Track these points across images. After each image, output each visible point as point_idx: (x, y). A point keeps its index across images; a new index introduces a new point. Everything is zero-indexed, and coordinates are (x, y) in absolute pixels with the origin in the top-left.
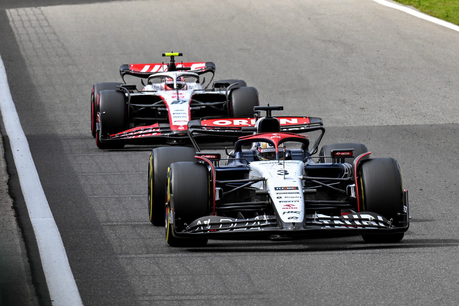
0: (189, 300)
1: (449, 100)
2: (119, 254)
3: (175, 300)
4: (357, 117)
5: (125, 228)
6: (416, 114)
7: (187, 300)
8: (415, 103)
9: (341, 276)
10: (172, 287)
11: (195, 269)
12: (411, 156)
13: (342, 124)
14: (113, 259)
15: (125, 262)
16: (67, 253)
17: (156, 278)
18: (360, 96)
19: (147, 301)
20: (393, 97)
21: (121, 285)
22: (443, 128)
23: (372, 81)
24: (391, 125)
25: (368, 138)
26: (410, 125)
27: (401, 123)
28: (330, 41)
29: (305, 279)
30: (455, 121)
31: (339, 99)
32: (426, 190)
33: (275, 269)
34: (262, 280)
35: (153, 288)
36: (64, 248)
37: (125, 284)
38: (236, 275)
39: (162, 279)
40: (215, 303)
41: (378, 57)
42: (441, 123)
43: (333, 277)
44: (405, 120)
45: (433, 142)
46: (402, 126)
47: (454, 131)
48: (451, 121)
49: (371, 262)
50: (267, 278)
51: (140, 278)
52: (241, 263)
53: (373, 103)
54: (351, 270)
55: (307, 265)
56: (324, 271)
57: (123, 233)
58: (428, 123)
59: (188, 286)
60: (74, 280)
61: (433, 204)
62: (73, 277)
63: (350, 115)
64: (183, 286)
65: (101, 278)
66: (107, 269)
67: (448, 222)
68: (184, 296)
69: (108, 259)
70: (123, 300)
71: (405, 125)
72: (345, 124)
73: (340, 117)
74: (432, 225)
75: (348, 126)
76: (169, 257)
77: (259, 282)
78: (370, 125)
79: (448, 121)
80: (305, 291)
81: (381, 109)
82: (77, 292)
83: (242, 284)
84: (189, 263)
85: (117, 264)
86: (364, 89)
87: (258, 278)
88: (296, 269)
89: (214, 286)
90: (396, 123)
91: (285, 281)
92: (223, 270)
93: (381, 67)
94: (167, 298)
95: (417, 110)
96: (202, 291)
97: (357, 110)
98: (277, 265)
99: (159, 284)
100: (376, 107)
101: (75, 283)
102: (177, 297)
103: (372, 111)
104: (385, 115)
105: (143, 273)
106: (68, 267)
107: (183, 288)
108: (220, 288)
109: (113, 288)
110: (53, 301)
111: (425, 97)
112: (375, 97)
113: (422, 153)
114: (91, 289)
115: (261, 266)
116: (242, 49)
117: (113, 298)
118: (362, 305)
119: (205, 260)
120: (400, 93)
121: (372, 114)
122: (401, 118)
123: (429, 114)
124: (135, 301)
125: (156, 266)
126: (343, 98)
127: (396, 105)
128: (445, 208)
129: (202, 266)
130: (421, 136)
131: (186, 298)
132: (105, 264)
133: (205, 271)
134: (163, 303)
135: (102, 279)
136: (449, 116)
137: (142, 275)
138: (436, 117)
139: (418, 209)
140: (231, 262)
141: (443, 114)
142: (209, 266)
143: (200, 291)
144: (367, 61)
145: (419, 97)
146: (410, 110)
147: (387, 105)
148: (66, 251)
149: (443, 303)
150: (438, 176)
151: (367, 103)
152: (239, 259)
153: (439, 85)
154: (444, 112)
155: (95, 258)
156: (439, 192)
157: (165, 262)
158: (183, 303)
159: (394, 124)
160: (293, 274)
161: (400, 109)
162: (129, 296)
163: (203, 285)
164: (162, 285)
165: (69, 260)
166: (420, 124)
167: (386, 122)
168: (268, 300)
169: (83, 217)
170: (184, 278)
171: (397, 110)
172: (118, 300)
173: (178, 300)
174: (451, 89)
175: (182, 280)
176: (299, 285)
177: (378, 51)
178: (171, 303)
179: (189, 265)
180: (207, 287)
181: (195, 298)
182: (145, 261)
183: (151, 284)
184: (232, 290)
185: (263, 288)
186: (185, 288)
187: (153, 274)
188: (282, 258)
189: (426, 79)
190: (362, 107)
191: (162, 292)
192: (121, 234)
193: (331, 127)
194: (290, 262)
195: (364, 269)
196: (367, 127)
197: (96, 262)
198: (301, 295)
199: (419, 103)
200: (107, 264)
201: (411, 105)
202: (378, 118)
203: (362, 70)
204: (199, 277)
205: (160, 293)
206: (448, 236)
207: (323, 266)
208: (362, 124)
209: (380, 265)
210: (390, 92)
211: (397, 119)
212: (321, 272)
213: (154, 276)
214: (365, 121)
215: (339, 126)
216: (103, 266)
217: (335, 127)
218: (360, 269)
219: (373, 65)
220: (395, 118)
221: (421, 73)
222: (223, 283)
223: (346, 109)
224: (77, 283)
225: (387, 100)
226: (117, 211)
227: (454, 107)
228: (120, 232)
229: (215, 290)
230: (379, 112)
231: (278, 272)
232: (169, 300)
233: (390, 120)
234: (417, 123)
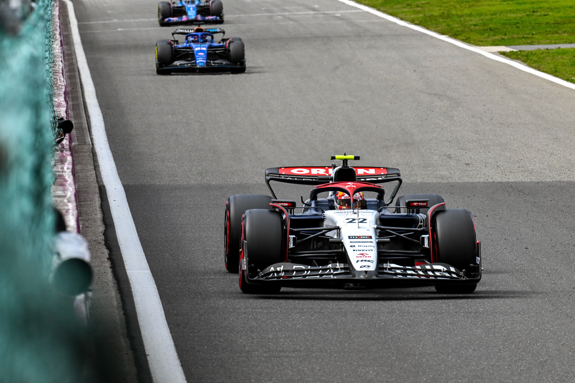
0: (287, 357)
1: (556, 157)
2: (217, 309)
3: (273, 357)
4: (462, 173)
5: (223, 282)
6: (522, 171)
7: (285, 356)
8: (521, 159)
9: (443, 335)
10: (270, 344)
11: (295, 325)
12: (516, 214)
13: (447, 179)
14: (210, 313)
15: (223, 316)
16: (163, 306)
17: (254, 334)
18: (465, 151)
19: (244, 357)
20: (499, 153)
21: (218, 340)
22: (549, 185)
23: (477, 136)
24: (496, 181)
25: (473, 194)
26: (516, 182)
27: (507, 180)
28: (435, 94)
29: (406, 338)
30: (563, 179)
31: (444, 154)
32: (531, 249)
33: (376, 326)
34: (363, 338)
35: (251, 344)
36: (160, 301)
37: (223, 339)
38: (335, 332)
39: (260, 335)
40: (313, 360)
41: (484, 112)
42: (548, 181)
43: (435, 337)
44: (511, 177)
45: (539, 200)
46: (508, 183)
47: (561, 188)
48: (558, 179)
49: (475, 322)
50: (367, 335)
51: (237, 333)
52: (342, 320)
53: (479, 159)
54: (454, 330)
55: (408, 323)
56: (426, 330)
57: (221, 287)
58: (534, 180)
59: (287, 342)
60: (170, 334)
61: (538, 264)
62: (169, 331)
63: (455, 171)
64: (281, 342)
65: (197, 332)
66: (204, 323)
67: (553, 282)
68: (283, 353)
69: (205, 313)
70: (220, 355)
71: (511, 182)
72: (450, 180)
73: (445, 173)
74: (537, 285)
75: (453, 181)
76: (267, 312)
77: (359, 340)
78: (475, 181)
79: (555, 178)
80: (406, 350)
81: (486, 165)
82: (173, 346)
83: (341, 342)
84: (288, 319)
85: (215, 318)
86: (469, 144)
87: (358, 336)
88: (397, 327)
89: (313, 343)
90: (501, 180)
91: (386, 339)
92: (322, 326)
93: (487, 122)
94: (265, 354)
95: (524, 167)
96: (301, 347)
97: (462, 165)
98: (378, 323)
99: (258, 340)
100: (482, 163)
101: (171, 338)
102: (275, 353)
103: (478, 166)
104: (490, 171)
105: (241, 329)
106: (164, 320)
107: (282, 345)
108: (320, 345)
109: (210, 343)
110: (148, 355)
111: (532, 153)
112: (481, 153)
113: (528, 211)
114: (188, 343)
115: (362, 324)
116: (345, 102)
117: (210, 353)
118: (464, 365)
119: (304, 316)
120: (506, 149)
121: (477, 170)
122: (507, 174)
123: (535, 171)
124: (232, 357)
125: (254, 322)
126: (448, 153)
127: (502, 161)
128: (550, 268)
129: (301, 322)
130: (527, 194)
131: (284, 355)
132: (202, 319)
133: (304, 328)
134: (261, 359)
135: (199, 334)
136: (556, 173)
137: (240, 331)
138: (543, 174)
139: (523, 268)
140: (331, 319)
141: (550, 171)
142: (308, 322)
143: (299, 348)
144: (472, 115)
145: (525, 153)
146: (517, 166)
147: (493, 161)
148: (162, 304)
149: (548, 365)
150: (543, 235)
151: (472, 159)
152: (339, 316)
153: (546, 142)
154: (552, 169)
155: (191, 312)
156: (545, 251)
157: (264, 318)
158: (281, 360)
159: (500, 180)
160: (395, 333)
161: (507, 166)
162: (227, 351)
163: (302, 342)
164: (260, 342)
165: (165, 314)
166: (526, 181)
167: (491, 178)
168: (368, 358)
169: (180, 270)
170: (283, 335)
171: (502, 166)
172: (215, 356)
173: (276, 357)
174: (558, 146)
175: (281, 336)
176: (400, 343)
177: (484, 105)
178: (269, 360)
179: (288, 321)
180: (306, 344)
181: (294, 355)
182: (243, 316)
183: (248, 340)
184: (332, 347)
185: (364, 347)
186: (283, 345)
187: (251, 330)
188: (383, 316)
189: (533, 135)
190: (467, 163)
191: (260, 348)
192: (219, 288)
193: (436, 183)
194: (391, 320)
195: (466, 328)
196: (472, 183)
197: (193, 316)
198: (402, 354)
199: (525, 159)
200: (204, 318)
201: (518, 162)
202: (484, 174)
203: (468, 124)
204: (298, 334)
205: (258, 349)
206: (554, 296)
207: (425, 324)
208: (467, 180)
209: (484, 324)
210: (496, 148)
211: (502, 176)
212: (423, 331)
213: (252, 332)
214: (469, 177)
215: (443, 182)
216: (200, 320)
217: (440, 183)
218: (463, 328)
219: (479, 120)
220: (501, 175)
221: (528, 129)
222: (323, 340)
223: (451, 165)
224: (173, 337)
225: (493, 156)
226: (215, 265)
227: (561, 164)
228: (218, 286)
229: (314, 347)
230: (484, 168)
231: (378, 330)
232: (267, 357)
233: (496, 177)
234: (523, 180)
